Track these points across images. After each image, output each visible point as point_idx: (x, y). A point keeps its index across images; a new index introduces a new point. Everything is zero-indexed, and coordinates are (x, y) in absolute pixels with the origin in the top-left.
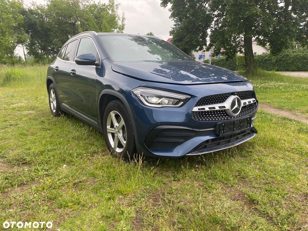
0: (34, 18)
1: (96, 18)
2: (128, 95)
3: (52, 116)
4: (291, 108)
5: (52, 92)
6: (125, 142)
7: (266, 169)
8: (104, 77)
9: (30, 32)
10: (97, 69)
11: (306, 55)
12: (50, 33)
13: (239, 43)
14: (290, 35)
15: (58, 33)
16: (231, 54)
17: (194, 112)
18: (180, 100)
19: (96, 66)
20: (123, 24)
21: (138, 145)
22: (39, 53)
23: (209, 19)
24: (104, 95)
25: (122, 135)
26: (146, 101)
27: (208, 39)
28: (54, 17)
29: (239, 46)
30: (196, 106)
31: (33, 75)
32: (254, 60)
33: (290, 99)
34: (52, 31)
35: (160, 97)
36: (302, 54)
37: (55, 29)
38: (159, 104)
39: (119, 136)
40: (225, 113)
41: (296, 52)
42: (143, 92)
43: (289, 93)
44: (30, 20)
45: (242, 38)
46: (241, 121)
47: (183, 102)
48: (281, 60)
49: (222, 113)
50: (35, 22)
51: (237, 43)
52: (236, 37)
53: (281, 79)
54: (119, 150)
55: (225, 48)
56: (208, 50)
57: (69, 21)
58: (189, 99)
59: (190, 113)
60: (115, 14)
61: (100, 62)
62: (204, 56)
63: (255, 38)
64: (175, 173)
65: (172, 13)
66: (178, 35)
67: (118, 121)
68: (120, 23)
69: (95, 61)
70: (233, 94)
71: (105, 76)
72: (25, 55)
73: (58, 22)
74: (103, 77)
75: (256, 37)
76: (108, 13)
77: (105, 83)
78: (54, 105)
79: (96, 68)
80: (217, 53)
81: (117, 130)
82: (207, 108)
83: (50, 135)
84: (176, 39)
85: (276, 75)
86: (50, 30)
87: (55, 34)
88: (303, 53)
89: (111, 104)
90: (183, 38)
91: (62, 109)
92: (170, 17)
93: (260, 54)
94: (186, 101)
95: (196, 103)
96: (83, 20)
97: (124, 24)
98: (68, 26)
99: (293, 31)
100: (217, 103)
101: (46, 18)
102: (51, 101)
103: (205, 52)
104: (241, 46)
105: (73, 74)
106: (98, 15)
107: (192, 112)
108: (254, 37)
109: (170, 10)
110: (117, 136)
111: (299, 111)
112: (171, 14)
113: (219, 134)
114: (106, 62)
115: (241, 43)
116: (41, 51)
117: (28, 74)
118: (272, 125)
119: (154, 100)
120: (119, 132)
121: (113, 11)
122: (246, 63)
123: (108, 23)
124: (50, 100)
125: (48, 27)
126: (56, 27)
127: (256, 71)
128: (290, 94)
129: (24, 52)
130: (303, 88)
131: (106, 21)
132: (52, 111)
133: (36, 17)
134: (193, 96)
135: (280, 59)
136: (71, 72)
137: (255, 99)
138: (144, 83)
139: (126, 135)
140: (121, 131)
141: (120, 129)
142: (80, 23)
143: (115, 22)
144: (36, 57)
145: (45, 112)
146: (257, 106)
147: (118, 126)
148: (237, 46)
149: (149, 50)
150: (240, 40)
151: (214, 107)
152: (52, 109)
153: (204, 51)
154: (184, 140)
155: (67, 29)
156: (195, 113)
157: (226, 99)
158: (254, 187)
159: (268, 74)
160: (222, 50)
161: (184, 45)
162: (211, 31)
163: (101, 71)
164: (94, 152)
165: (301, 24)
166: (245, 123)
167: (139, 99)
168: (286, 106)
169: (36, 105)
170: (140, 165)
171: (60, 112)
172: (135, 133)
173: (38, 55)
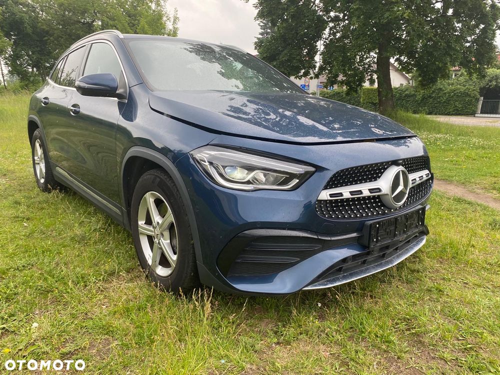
0: (19, 12)
1: (129, 17)
2: (182, 161)
3: (37, 190)
4: (465, 179)
5: (37, 145)
6: (175, 257)
7: (456, 313)
8: (134, 122)
9: (12, 35)
10: (121, 105)
11: (469, 89)
12: (49, 39)
13: (370, 66)
14: (451, 56)
15: (62, 39)
16: (354, 83)
17: (321, 201)
18: (292, 176)
19: (118, 98)
20: (174, 28)
21: (202, 268)
22: (28, 73)
23: (320, 25)
24: (133, 159)
25: (169, 241)
26: (221, 175)
27: (318, 58)
28: (56, 12)
29: (369, 72)
30: (326, 188)
31: (13, 111)
32: (392, 96)
33: (457, 163)
34: (52, 35)
35: (250, 168)
36: (463, 89)
37: (56, 32)
38: (248, 182)
39: (163, 244)
40: (380, 201)
41: (453, 84)
42: (214, 157)
43: (454, 152)
44: (13, 14)
45: (375, 58)
46: (407, 217)
47: (298, 181)
48: (430, 97)
49: (374, 203)
50: (21, 18)
51: (367, 66)
52: (365, 57)
53: (437, 128)
54: (162, 271)
55: (345, 75)
56: (317, 76)
57: (82, 18)
58: (311, 174)
59: (313, 202)
60: (162, 9)
61: (125, 92)
62: (308, 86)
63: (394, 59)
64: (278, 325)
65: (259, 11)
66: (268, 49)
67: (162, 214)
68: (169, 26)
69: (116, 89)
70: (395, 163)
71: (135, 118)
72: (3, 75)
73: (63, 21)
74: (132, 121)
75: (395, 57)
76: (150, 7)
77: (136, 134)
78: (41, 170)
79: (119, 103)
80: (332, 81)
81: (158, 231)
82: (346, 192)
83: (28, 231)
84: (265, 56)
85: (427, 121)
86: (47, 32)
87: (58, 41)
88: (464, 86)
89: (147, 176)
90: (278, 54)
91: (56, 179)
92: (255, 18)
93: (397, 86)
94: (304, 178)
95: (325, 183)
96: (105, 19)
97: (177, 28)
98: (80, 27)
99: (456, 50)
100: (366, 182)
101: (41, 13)
102: (36, 162)
103: (313, 80)
104: (373, 71)
105: (75, 112)
106: (133, 12)
107: (318, 201)
108: (393, 57)
109: (256, 7)
110: (159, 243)
111: (478, 186)
112: (258, 14)
113: (369, 244)
114: (138, 92)
115: (372, 67)
116: (33, 68)
117: (3, 109)
118: (443, 213)
119: (239, 174)
120: (162, 235)
121: (158, 4)
122: (380, 100)
123: (149, 25)
124: (34, 160)
125: (44, 27)
126: (59, 28)
127: (396, 114)
128: (456, 155)
129: (2, 70)
130: (474, 144)
131: (145, 20)
132: (38, 181)
133: (24, 9)
134: (319, 169)
135: (429, 95)
136: (72, 108)
137: (428, 172)
138: (217, 139)
139: (176, 242)
140: (167, 234)
141: (164, 230)
142: (100, 23)
143: (161, 24)
144: (22, 79)
145: (26, 181)
146: (432, 185)
147: (160, 222)
148: (366, 70)
149: (221, 71)
150: (371, 61)
151: (360, 191)
152: (37, 177)
153: (311, 78)
154: (299, 259)
155: (78, 32)
156: (322, 204)
157: (382, 173)
158: (442, 359)
159: (415, 119)
160: (341, 77)
161: (279, 66)
162: (324, 45)
163: (128, 108)
164: (112, 274)
165: (469, 39)
166: (414, 221)
167: (204, 169)
168: (455, 176)
169: (11, 168)
170: (206, 316)
171: (53, 183)
172: (196, 242)
173: (26, 76)
